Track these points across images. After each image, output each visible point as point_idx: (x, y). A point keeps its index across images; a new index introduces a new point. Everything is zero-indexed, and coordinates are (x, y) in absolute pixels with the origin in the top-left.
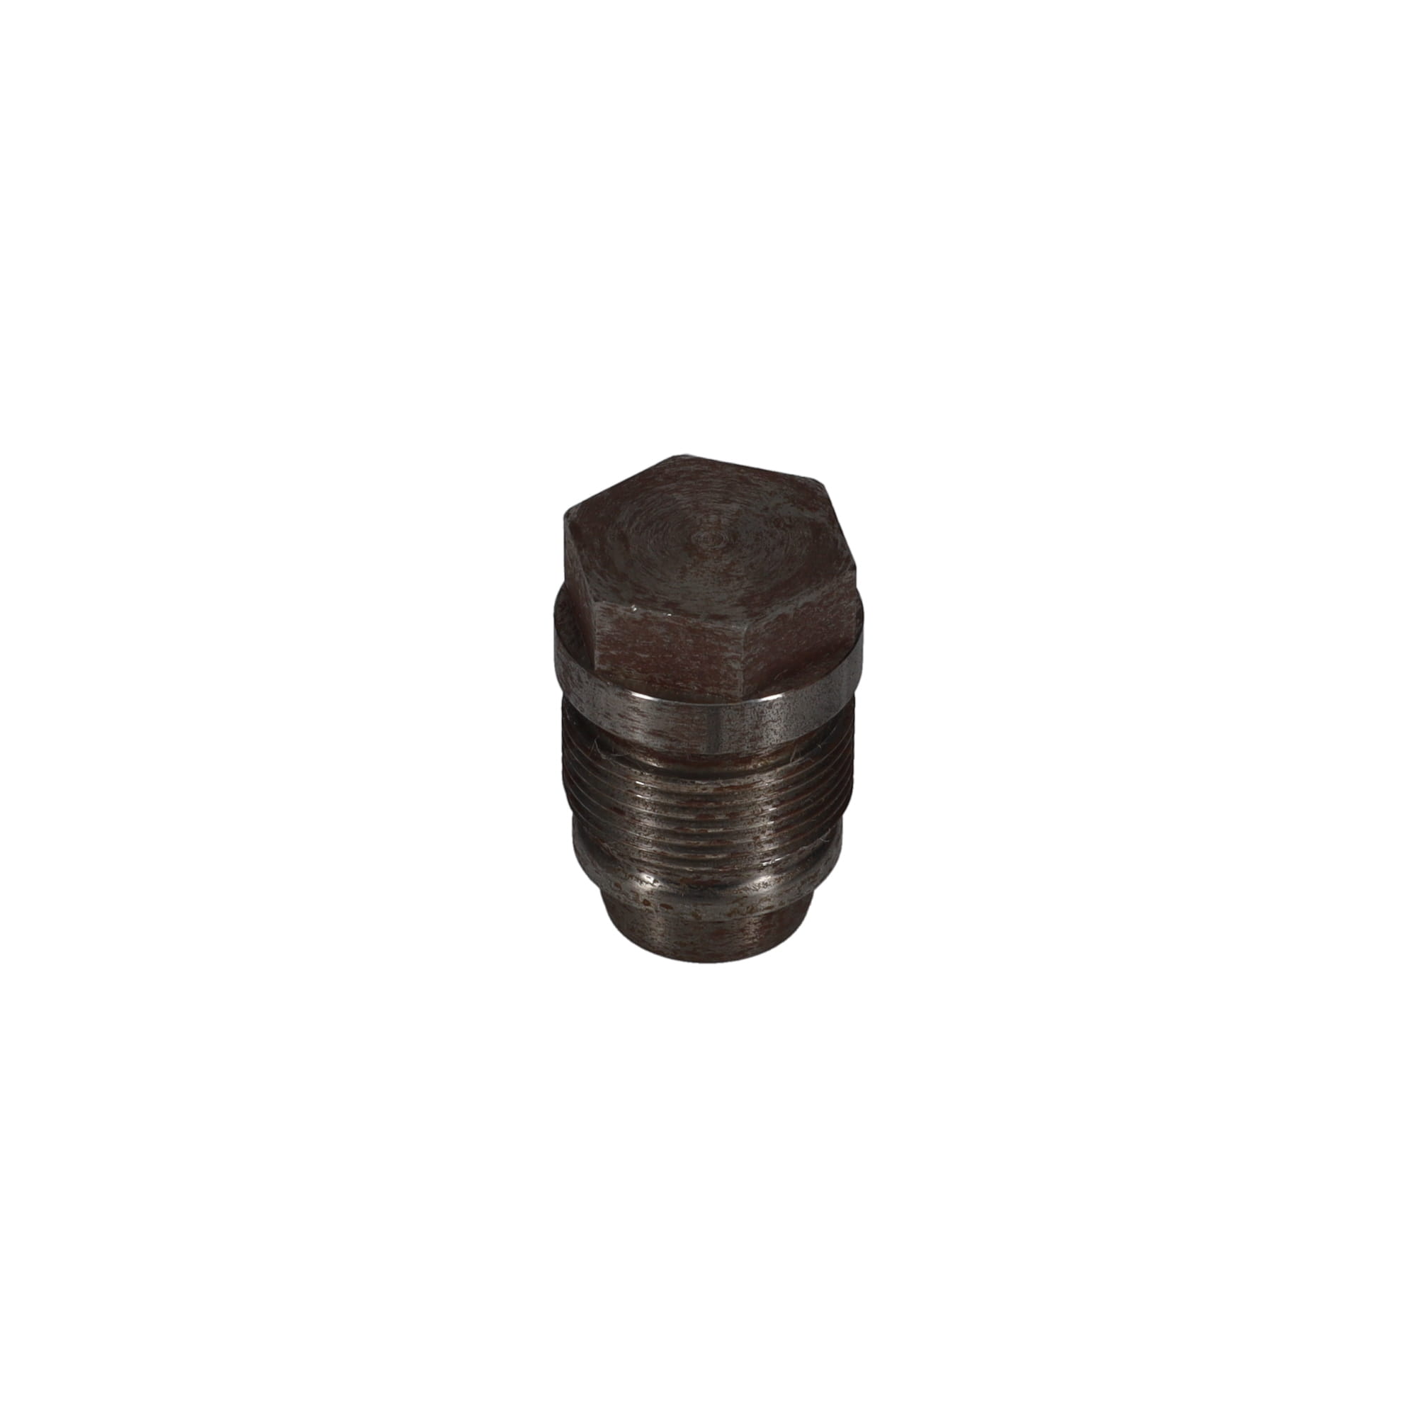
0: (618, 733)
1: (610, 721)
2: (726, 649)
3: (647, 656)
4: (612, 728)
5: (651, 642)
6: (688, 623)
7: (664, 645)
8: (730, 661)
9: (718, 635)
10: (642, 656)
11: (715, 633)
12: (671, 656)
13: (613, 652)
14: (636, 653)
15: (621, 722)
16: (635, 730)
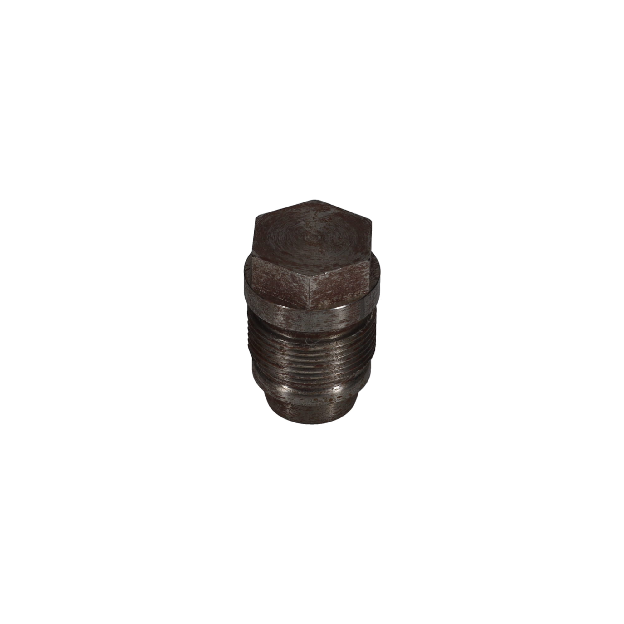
0: (324, 330)
1: (320, 327)
2: (363, 272)
3: (331, 291)
4: (320, 330)
5: (333, 285)
6: (348, 268)
7: (338, 283)
8: (365, 276)
9: (360, 268)
10: (329, 292)
11: (359, 267)
12: (341, 286)
13: (317, 297)
14: (327, 292)
15: (326, 325)
16: (333, 325)
